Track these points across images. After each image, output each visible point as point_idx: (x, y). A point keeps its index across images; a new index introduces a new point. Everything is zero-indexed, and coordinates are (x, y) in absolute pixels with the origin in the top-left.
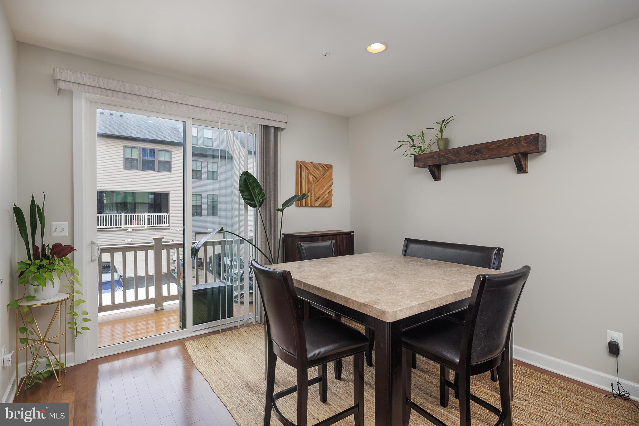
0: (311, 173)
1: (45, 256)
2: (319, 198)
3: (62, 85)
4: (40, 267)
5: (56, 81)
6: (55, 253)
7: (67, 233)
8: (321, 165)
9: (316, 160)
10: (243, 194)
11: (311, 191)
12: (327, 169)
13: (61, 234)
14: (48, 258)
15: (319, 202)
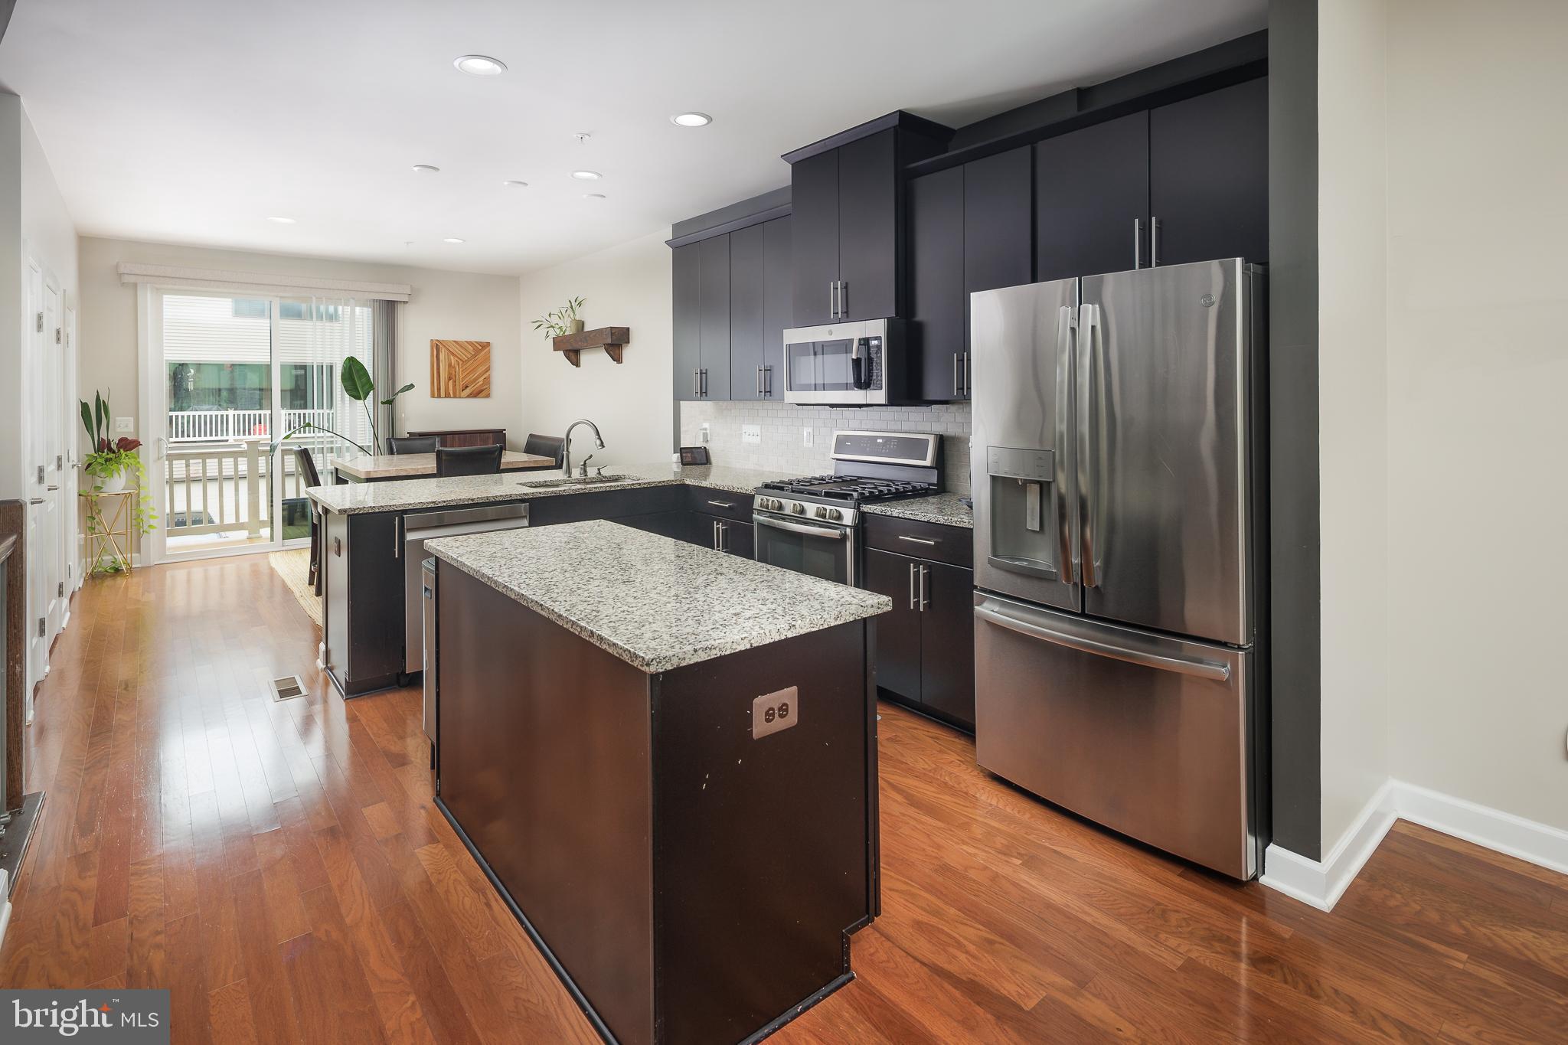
0: (453, 354)
1: (111, 450)
2: (467, 387)
3: (127, 279)
4: (107, 460)
5: (120, 275)
6: (121, 447)
7: (131, 428)
8: (470, 343)
9: (463, 337)
10: (345, 383)
11: (454, 377)
12: (480, 348)
13: (126, 430)
14: (114, 452)
15: (468, 391)
